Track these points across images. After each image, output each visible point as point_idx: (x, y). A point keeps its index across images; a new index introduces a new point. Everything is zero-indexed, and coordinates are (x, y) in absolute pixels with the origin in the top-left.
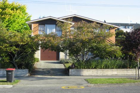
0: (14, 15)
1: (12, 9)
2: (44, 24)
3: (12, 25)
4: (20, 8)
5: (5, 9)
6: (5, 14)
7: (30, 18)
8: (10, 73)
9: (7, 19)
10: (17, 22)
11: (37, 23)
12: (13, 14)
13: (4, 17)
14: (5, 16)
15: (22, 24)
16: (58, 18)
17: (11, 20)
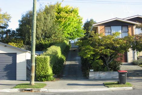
0: (69, 19)
1: (67, 12)
2: (110, 26)
3: (66, 28)
4: (73, 11)
5: (60, 13)
6: (60, 17)
7: (82, 21)
8: (124, 75)
9: (63, 22)
10: (71, 25)
11: (102, 25)
12: (68, 17)
13: (60, 21)
14: (61, 19)
15: (75, 27)
16: (123, 19)
17: (66, 23)
